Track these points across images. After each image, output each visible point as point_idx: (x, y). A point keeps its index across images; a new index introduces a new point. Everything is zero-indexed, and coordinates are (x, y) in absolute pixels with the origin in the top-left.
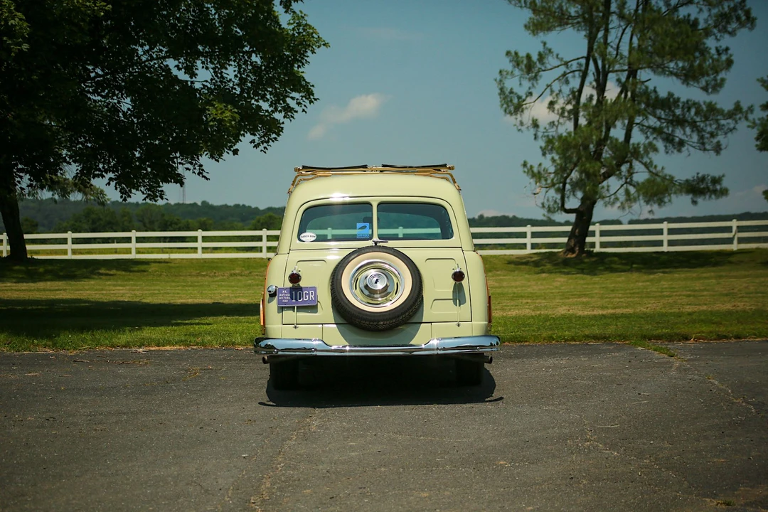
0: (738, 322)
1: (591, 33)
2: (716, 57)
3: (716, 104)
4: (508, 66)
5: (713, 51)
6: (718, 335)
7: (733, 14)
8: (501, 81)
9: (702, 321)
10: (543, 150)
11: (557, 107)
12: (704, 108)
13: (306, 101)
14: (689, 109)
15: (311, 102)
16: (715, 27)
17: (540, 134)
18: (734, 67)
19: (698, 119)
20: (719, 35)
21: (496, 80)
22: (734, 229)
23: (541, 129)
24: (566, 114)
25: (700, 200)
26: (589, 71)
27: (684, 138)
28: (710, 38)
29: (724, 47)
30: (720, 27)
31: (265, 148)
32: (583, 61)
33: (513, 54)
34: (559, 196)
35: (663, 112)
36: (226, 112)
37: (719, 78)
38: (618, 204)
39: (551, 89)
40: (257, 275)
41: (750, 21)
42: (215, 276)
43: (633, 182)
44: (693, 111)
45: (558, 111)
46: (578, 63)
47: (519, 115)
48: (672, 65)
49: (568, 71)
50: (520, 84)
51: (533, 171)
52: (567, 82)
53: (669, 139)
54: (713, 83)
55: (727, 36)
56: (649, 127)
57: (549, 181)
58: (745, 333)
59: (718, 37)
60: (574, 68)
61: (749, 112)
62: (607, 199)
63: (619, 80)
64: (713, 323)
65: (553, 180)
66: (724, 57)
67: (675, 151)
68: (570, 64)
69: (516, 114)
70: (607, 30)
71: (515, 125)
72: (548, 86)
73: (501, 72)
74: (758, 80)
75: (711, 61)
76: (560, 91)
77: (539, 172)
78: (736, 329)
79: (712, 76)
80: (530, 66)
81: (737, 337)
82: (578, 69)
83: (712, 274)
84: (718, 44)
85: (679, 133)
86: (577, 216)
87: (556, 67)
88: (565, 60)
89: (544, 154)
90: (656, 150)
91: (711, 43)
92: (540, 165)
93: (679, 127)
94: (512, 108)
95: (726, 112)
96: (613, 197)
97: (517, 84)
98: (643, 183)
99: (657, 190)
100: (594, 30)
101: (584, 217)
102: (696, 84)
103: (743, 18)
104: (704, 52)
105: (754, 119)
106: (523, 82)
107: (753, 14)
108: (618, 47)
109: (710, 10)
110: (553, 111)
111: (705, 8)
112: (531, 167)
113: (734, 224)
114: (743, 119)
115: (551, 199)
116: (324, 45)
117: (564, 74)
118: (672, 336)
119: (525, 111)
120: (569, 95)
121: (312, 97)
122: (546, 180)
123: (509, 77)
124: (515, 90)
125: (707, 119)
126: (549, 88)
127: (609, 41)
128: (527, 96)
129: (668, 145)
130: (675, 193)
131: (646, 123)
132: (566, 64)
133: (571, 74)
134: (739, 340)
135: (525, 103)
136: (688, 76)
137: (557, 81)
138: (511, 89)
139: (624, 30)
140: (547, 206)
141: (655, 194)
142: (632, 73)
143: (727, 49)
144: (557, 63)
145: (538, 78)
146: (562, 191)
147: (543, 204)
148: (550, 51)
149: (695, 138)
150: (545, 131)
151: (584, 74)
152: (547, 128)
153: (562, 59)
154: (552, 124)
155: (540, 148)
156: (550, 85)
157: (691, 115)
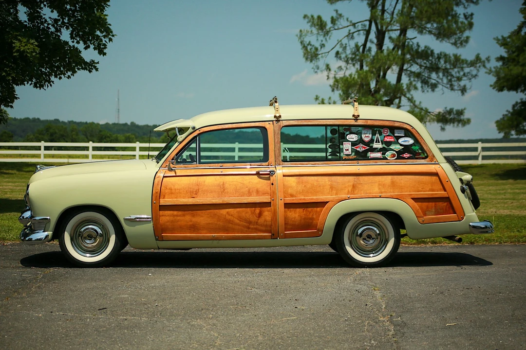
2: (463, 20)
3: (460, 56)
5: (462, 16)
8: (301, 36)
10: (332, 88)
11: (343, 56)
17: (331, 76)
18: (474, 27)
19: (448, 67)
20: (466, 4)
21: (297, 36)
22: (480, 149)
23: (332, 72)
24: (350, 61)
26: (371, 31)
27: (438, 80)
28: (459, 7)
29: (470, 13)
32: (367, 23)
33: (310, 17)
35: (423, 61)
36: (29, 45)
37: (465, 36)
39: (341, 43)
44: (443, 60)
45: (344, 58)
46: (362, 25)
47: (315, 62)
48: (429, 26)
49: (355, 30)
50: (317, 40)
52: (352, 38)
53: (425, 82)
55: (472, 5)
56: (411, 72)
59: (466, 6)
60: (360, 28)
61: (486, 62)
63: (390, 38)
67: (430, 90)
68: (356, 25)
71: (313, 68)
72: (339, 41)
73: (301, 31)
74: (494, 39)
76: (348, 45)
79: (459, 35)
80: (322, 26)
82: (363, 29)
84: (465, 11)
85: (434, 77)
87: (345, 27)
88: (353, 22)
89: (333, 90)
90: (416, 88)
91: (460, 10)
92: (330, 98)
93: (434, 73)
95: (469, 62)
97: (314, 39)
102: (448, 41)
104: (455, 16)
105: (490, 68)
106: (319, 38)
108: (393, 13)
110: (340, 59)
112: (323, 100)
113: (480, 145)
114: (482, 67)
117: (351, 33)
119: (320, 59)
120: (353, 48)
123: (308, 35)
124: (312, 43)
125: (454, 66)
127: (386, 8)
128: (321, 48)
129: (423, 85)
130: (429, 121)
131: (410, 69)
132: (354, 25)
133: (357, 33)
135: (320, 53)
136: (442, 34)
137: (346, 37)
138: (309, 42)
139: (398, 1)
142: (403, 31)
143: (472, 14)
144: (346, 24)
145: (330, 34)
148: (340, 15)
149: (445, 81)
150: (335, 73)
151: (368, 33)
152: (337, 71)
153: (351, 22)
154: (340, 68)
155: (330, 86)
156: (341, 41)
157: (442, 64)
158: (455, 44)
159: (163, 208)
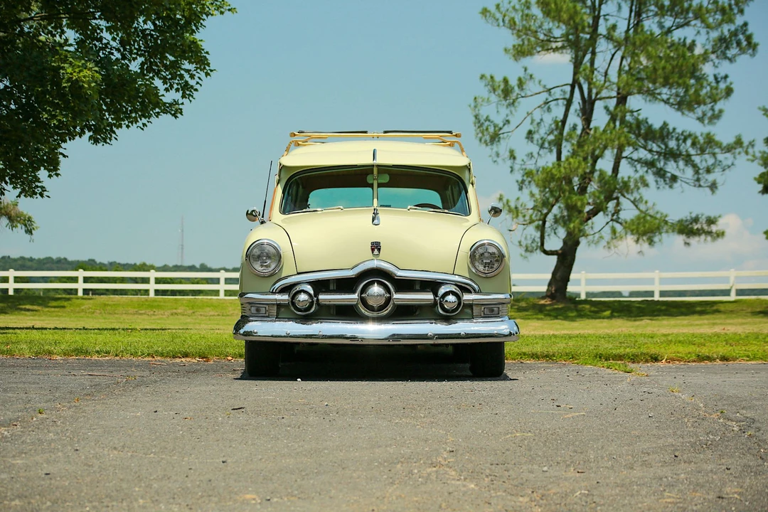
0: (727, 344)
1: (577, 56)
2: (714, 84)
3: (714, 135)
4: (483, 91)
5: (711, 79)
6: (699, 356)
7: (733, 38)
8: (475, 107)
9: (680, 342)
10: (519, 185)
11: (536, 137)
12: (701, 140)
13: (202, 73)
14: (685, 141)
15: (207, 74)
16: (713, 52)
17: (517, 167)
18: (733, 96)
19: (692, 152)
20: (716, 61)
21: (470, 106)
22: (732, 280)
23: (518, 161)
24: (546, 145)
25: (694, 241)
26: (574, 100)
27: (677, 173)
28: (707, 64)
29: (723, 74)
30: (719, 52)
31: (144, 125)
32: (568, 89)
33: (489, 78)
34: (538, 234)
35: (654, 145)
37: (717, 108)
38: (603, 243)
39: (532, 117)
40: (201, 315)
41: (751, 46)
42: (154, 315)
43: (620, 221)
44: (689, 142)
45: (538, 141)
46: (561, 91)
47: (495, 145)
48: (665, 90)
49: (550, 99)
50: (498, 112)
51: (509, 206)
52: (549, 109)
53: (661, 173)
54: (710, 114)
55: (726, 63)
56: (639, 161)
57: (527, 218)
58: (734, 354)
59: (716, 64)
60: (557, 96)
61: (750, 147)
62: (590, 238)
63: (606, 108)
64: (694, 344)
65: (531, 216)
66: (722, 86)
67: (667, 187)
68: (553, 91)
69: (492, 144)
70: (594, 53)
71: (490, 156)
72: (528, 114)
73: (475, 98)
74: (759, 108)
75: (708, 88)
76: (542, 120)
77: (516, 208)
78: (722, 350)
79: (710, 106)
80: (507, 92)
81: (724, 359)
82: (562, 97)
83: (706, 322)
84: (716, 72)
85: (671, 167)
86: (558, 258)
87: (536, 94)
88: (548, 86)
89: (521, 189)
90: (647, 185)
91: (708, 69)
93: (672, 162)
94: (488, 138)
95: (725, 145)
96: (597, 235)
97: (495, 111)
98: (632, 220)
99: (647, 229)
100: (581, 53)
101: (566, 259)
102: (691, 114)
103: (744, 43)
104: (700, 79)
105: (755, 153)
106: (499, 110)
107: (755, 40)
108: (606, 74)
109: (708, 33)
110: (532, 142)
111: (703, 31)
112: (508, 201)
113: (732, 274)
114: (743, 154)
115: (529, 237)
116: (229, 10)
117: (546, 103)
118: (637, 356)
119: (502, 141)
120: (551, 125)
121: (207, 68)
122: (524, 216)
123: (485, 104)
124: (491, 118)
125: (702, 151)
126: (530, 116)
127: (596, 66)
128: (504, 125)
129: (659, 179)
130: (667, 232)
131: (635, 156)
132: (549, 90)
133: (554, 102)
134: (725, 362)
135: (501, 132)
136: (684, 105)
137: (538, 109)
138: (487, 117)
139: (613, 55)
140: (524, 245)
141: (644, 233)
142: (622, 100)
143: (726, 77)
144: (539, 89)
145: (516, 104)
146: (542, 229)
147: (520, 242)
148: (531, 76)
149: (689, 172)
150: (523, 163)
151: (569, 103)
152: (525, 160)
153: (545, 86)
154: (531, 155)
155: (517, 181)
156: (531, 113)
157: (687, 147)
158: (701, 119)
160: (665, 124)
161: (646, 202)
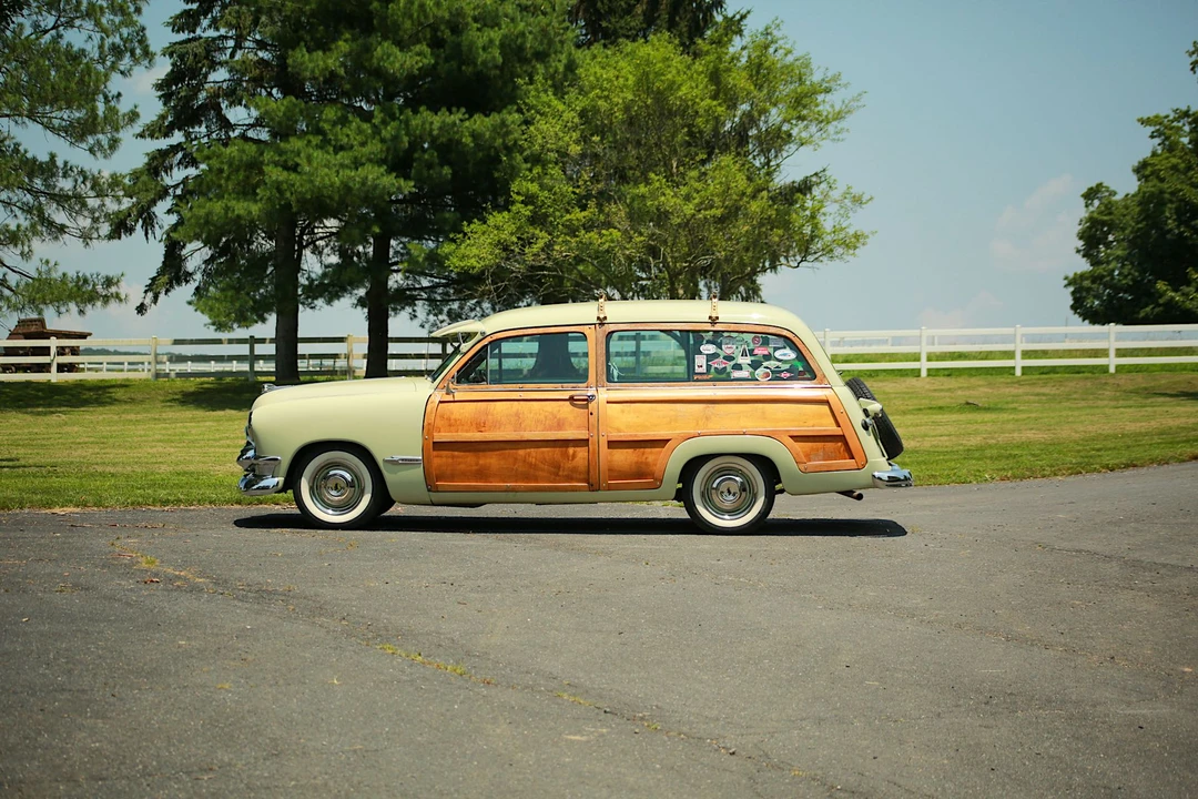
37: (116, 137)
41: (147, 56)
55: (118, 77)
103: (139, 53)
109: (102, 39)
111: (96, 36)
157: (85, 189)
158: (91, 150)
159: (438, 446)
160: (53, 156)
161: (47, 262)
